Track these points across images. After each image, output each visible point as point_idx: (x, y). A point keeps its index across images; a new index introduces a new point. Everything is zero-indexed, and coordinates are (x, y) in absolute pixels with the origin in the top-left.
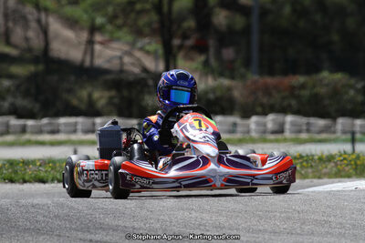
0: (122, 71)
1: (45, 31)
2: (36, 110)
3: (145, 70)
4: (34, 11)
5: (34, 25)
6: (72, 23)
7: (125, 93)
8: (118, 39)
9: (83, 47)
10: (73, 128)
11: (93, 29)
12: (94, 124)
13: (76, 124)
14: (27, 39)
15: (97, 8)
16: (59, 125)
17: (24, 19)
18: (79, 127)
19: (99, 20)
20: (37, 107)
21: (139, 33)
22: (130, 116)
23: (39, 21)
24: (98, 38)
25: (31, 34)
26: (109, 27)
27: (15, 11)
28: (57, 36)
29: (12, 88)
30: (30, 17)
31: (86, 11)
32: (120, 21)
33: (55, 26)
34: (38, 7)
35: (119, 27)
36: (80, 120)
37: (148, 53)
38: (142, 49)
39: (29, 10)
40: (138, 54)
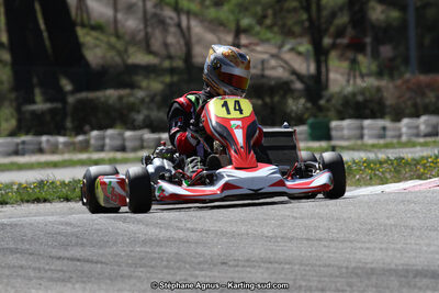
0: (263, 76)
1: (185, 35)
3: (294, 72)
4: (173, 15)
5: (173, 29)
6: (217, 25)
7: (268, 100)
8: (267, 41)
11: (239, 32)
14: (166, 45)
15: (243, 8)
17: (162, 22)
19: (245, 22)
21: (288, 33)
23: (179, 25)
24: (244, 40)
25: (171, 39)
26: (258, 28)
27: (155, 15)
28: (200, 41)
29: (147, 99)
30: (169, 21)
31: (232, 12)
32: (268, 21)
33: (197, 28)
34: (177, 9)
35: (270, 28)
37: (300, 54)
38: (292, 50)
39: (168, 13)
40: (288, 57)
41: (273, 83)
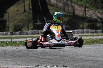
0: (91, 18)
1: (73, 8)
2: (70, 28)
3: (98, 17)
4: (70, 3)
5: (70, 6)
6: (80, 6)
7: (92, 23)
8: (92, 10)
9: (83, 12)
10: (78, 32)
11: (86, 7)
12: (84, 31)
13: (79, 31)
14: (68, 10)
15: (87, 2)
16: (75, 31)
17: (68, 5)
18: (80, 32)
19: (87, 5)
20: (70, 27)
21: (97, 8)
22: (93, 29)
23: (72, 6)
24: (87, 9)
25: (70, 9)
26: (90, 7)
27: (66, 3)
28: (76, 9)
29: (64, 22)
30: (69, 4)
31: (84, 3)
32: (93, 5)
33: (76, 6)
34: (71, 2)
35: (93, 7)
36: (80, 30)
37: (100, 13)
38: (98, 12)
39: (69, 3)
40: (97, 13)
41: (93, 19)
